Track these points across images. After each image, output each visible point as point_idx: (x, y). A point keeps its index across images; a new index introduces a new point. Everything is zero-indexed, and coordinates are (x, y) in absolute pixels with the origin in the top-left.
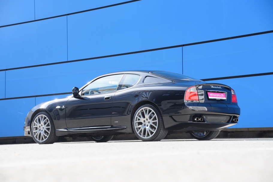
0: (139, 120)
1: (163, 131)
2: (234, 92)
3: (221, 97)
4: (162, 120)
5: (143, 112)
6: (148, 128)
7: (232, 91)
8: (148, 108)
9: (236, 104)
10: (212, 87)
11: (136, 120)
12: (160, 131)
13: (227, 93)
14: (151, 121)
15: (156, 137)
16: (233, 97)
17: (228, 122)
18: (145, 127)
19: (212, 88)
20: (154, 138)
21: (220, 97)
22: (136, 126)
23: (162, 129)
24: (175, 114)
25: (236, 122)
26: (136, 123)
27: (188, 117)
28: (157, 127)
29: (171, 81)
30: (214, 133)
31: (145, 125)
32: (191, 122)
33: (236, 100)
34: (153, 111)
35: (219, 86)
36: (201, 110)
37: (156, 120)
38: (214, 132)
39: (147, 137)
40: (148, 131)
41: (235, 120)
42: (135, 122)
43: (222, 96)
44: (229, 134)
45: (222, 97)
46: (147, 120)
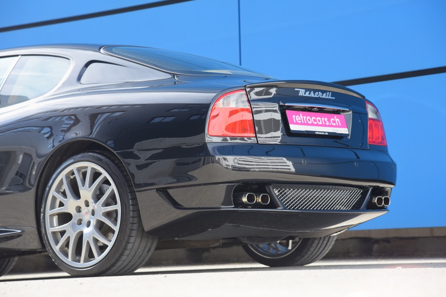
0: (61, 204)
1: (138, 240)
2: (377, 112)
3: (332, 126)
4: (136, 205)
5: (75, 178)
6: (89, 232)
7: (369, 108)
8: (90, 166)
9: (382, 148)
10: (302, 93)
11: (52, 207)
12: (128, 242)
13: (351, 112)
14: (100, 208)
15: (113, 261)
16: (371, 128)
17: (358, 208)
18: (79, 229)
19: (302, 97)
20: (109, 265)
21: (329, 126)
22: (52, 226)
23: (134, 233)
24: (178, 181)
25: (382, 209)
26: (52, 216)
27: (221, 191)
28: (116, 229)
29: (169, 76)
30: (314, 245)
31: (80, 222)
32: (231, 208)
33: (383, 138)
34: (105, 174)
35: (323, 92)
36: (271, 167)
37: (116, 203)
38: (316, 242)
39: (86, 261)
40: (88, 243)
41: (380, 200)
42: (49, 212)
43: (334, 122)
44: (376, 247)
45: (336, 126)
46: (87, 204)
